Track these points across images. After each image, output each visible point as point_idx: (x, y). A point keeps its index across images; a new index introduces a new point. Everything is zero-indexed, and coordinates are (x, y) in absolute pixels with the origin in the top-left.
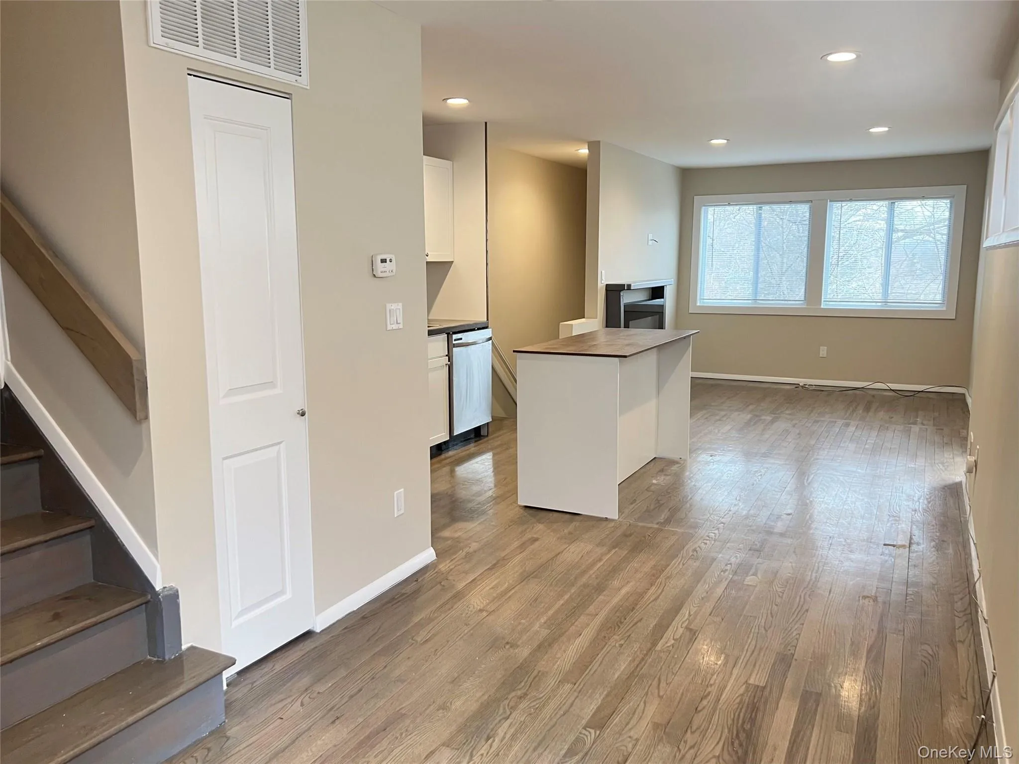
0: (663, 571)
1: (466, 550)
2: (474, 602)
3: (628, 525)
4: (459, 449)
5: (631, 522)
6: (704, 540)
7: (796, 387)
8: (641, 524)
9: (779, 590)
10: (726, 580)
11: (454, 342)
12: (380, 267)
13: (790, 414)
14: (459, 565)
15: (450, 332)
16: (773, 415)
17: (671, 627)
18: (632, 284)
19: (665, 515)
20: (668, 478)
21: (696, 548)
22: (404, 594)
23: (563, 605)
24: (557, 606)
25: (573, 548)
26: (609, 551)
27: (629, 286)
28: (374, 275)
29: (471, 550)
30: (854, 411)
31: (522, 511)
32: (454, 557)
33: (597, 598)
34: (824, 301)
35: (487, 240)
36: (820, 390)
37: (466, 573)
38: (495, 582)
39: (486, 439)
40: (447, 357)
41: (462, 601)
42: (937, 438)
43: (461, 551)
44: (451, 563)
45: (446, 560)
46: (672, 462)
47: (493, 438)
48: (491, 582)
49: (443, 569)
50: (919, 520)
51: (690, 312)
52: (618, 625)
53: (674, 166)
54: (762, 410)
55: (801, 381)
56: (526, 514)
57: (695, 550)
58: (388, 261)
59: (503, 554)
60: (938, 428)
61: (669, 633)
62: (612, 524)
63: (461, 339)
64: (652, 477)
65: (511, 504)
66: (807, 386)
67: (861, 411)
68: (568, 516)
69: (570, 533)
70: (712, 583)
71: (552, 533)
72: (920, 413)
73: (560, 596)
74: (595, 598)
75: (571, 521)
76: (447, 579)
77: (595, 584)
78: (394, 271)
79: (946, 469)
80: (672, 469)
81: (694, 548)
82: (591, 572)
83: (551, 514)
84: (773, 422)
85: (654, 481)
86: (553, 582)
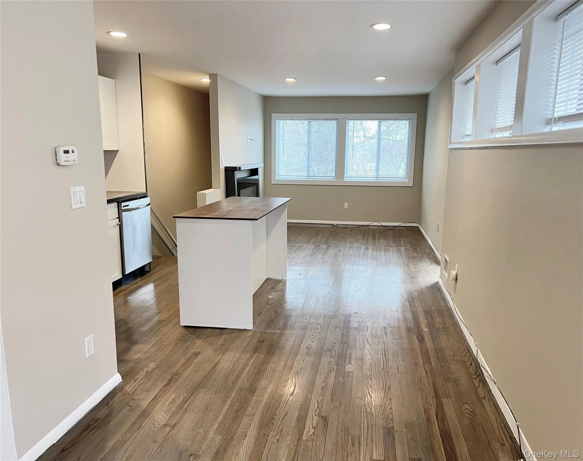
0: (292, 368)
1: (146, 369)
2: (158, 418)
3: (260, 333)
4: (130, 283)
5: (262, 330)
6: (311, 338)
7: (333, 226)
8: (269, 331)
9: (368, 373)
10: (333, 370)
11: (123, 208)
12: (62, 157)
13: (335, 244)
14: (141, 384)
15: (119, 201)
16: (327, 245)
17: (308, 417)
18: (241, 167)
19: (282, 322)
20: (278, 293)
21: (308, 346)
22: (99, 419)
23: (228, 410)
24: (224, 412)
25: (226, 357)
26: (252, 356)
27: (240, 168)
28: (58, 164)
29: (150, 369)
30: (367, 240)
31: (184, 330)
32: (138, 377)
33: (252, 399)
34: (346, 177)
35: (143, 136)
36: (346, 227)
37: (148, 390)
38: (173, 396)
39: (149, 274)
40: (118, 219)
41: (148, 419)
42: (415, 255)
43: (142, 371)
44: (135, 383)
45: (131, 382)
46: (278, 282)
47: (154, 273)
48: (170, 396)
49: (129, 390)
50: (428, 310)
51: (272, 183)
52: (271, 421)
53: (260, 94)
54: (319, 242)
55: (335, 223)
56: (187, 333)
57: (307, 348)
58: (70, 152)
59: (175, 370)
60: (414, 248)
61: (308, 423)
62: (250, 334)
63: (128, 206)
64: (268, 294)
65: (175, 325)
66: (339, 225)
67: (371, 240)
68: (218, 330)
69: (222, 345)
70: (325, 373)
71: (208, 347)
72: (402, 239)
73: (225, 402)
74: (250, 400)
75: (221, 334)
76: (133, 399)
77: (248, 386)
78: (76, 160)
79: (427, 274)
80: (279, 286)
81: (306, 346)
82: (243, 376)
83: (205, 330)
84: (327, 249)
85: (270, 297)
86: (217, 389)
